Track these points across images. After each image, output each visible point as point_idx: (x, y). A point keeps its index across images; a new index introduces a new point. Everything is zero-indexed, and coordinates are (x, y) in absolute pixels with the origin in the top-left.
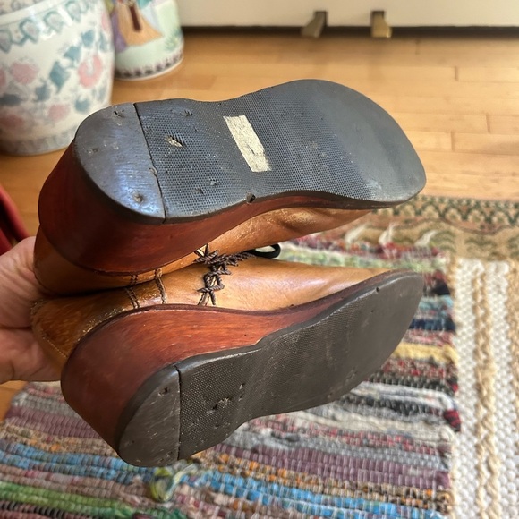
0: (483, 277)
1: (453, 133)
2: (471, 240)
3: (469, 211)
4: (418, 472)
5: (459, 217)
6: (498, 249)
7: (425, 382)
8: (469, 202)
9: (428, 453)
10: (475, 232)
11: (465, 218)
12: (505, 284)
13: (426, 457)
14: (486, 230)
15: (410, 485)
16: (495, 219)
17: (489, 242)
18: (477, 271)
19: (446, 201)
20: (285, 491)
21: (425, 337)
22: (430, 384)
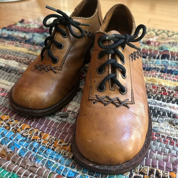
4: (162, 157)
7: (171, 99)
9: (172, 143)
13: (171, 147)
15: (154, 166)
20: (42, 149)
21: (173, 77)
22: (175, 101)
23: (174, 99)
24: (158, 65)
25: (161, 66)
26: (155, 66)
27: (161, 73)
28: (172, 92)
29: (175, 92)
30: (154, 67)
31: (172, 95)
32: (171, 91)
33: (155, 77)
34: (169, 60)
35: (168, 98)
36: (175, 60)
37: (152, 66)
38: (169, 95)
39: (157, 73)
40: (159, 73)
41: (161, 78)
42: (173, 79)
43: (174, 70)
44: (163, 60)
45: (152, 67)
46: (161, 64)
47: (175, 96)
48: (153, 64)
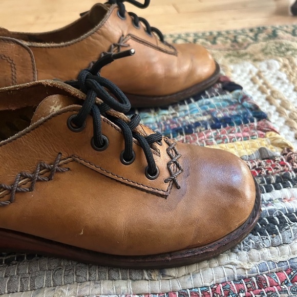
0: (259, 74)
1: (174, 6)
2: (229, 55)
3: (215, 38)
5: (209, 43)
6: (256, 57)
8: (211, 33)
10: (229, 50)
11: (214, 43)
12: (284, 76)
14: (237, 47)
16: (240, 40)
17: (246, 54)
18: (251, 72)
19: (192, 35)
21: (239, 132)
22: (277, 182)
23: (273, 180)
24: (197, 115)
25: (204, 114)
26: (194, 118)
27: (215, 131)
28: (260, 164)
29: (263, 162)
30: (193, 121)
31: (264, 172)
32: (256, 164)
33: (212, 144)
34: (208, 98)
35: (263, 182)
36: (217, 95)
37: (190, 120)
38: (260, 173)
39: (210, 134)
40: (212, 133)
41: (222, 143)
42: (240, 135)
43: (230, 115)
44: (200, 102)
45: (192, 123)
46: (201, 111)
47: (270, 172)
48: (187, 115)
